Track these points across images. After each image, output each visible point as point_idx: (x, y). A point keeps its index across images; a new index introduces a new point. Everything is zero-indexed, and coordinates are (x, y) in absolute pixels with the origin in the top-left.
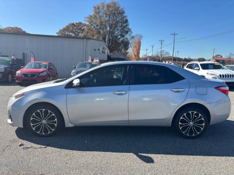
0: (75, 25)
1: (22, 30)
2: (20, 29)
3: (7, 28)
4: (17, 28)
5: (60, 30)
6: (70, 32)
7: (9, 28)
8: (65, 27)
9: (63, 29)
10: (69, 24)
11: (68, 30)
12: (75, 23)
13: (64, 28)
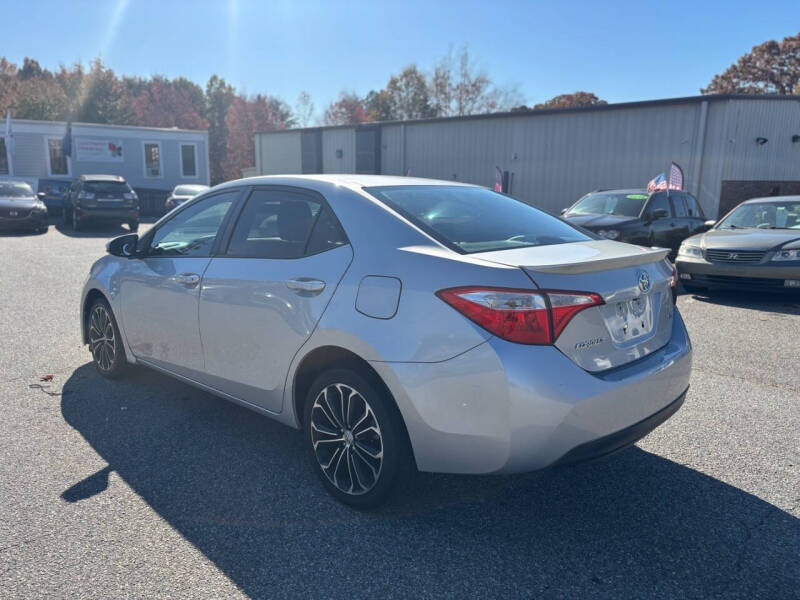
0: (781, 47)
1: (596, 99)
2: (592, 96)
3: (554, 100)
4: (583, 95)
5: (717, 77)
6: (756, 79)
7: (560, 98)
8: (737, 64)
9: (729, 72)
10: (755, 49)
11: (750, 73)
12: (780, 41)
13: (734, 67)
